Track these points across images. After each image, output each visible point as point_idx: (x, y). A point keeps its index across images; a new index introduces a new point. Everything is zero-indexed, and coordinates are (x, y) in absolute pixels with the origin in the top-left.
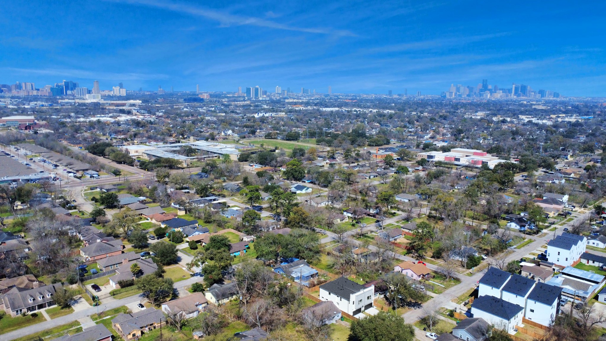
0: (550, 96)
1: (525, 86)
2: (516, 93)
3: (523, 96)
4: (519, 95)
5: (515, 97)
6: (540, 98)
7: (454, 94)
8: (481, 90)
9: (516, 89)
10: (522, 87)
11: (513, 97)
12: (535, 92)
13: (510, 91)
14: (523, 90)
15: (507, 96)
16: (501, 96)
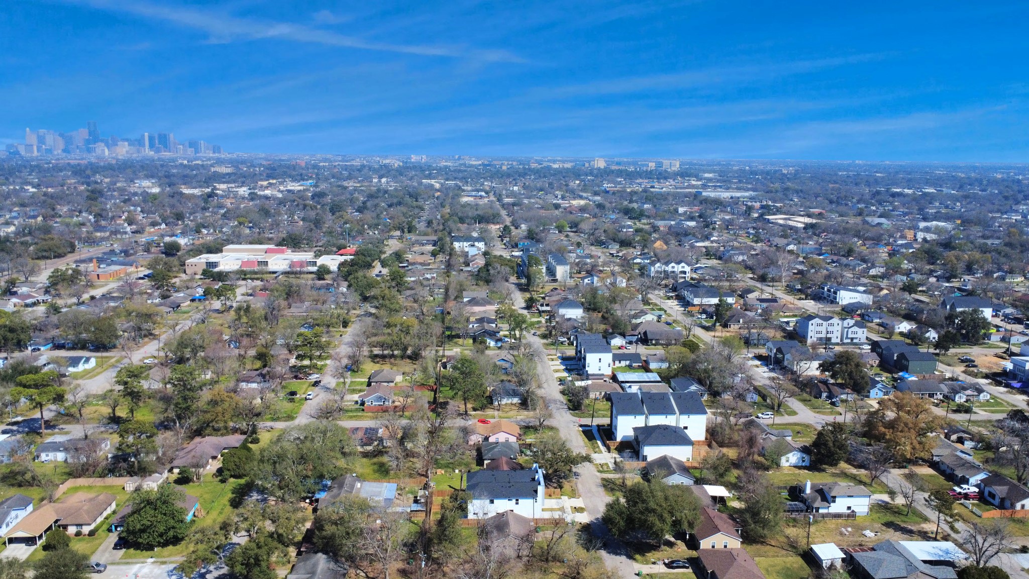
0: (207, 151)
1: (165, 136)
2: (152, 146)
3: (165, 151)
4: (158, 151)
5: (152, 153)
6: (193, 155)
7: (35, 148)
8: (88, 142)
9: (151, 139)
10: (160, 135)
11: (148, 152)
12: (183, 145)
13: (140, 143)
14: (163, 141)
15: (138, 152)
16: (127, 152)
